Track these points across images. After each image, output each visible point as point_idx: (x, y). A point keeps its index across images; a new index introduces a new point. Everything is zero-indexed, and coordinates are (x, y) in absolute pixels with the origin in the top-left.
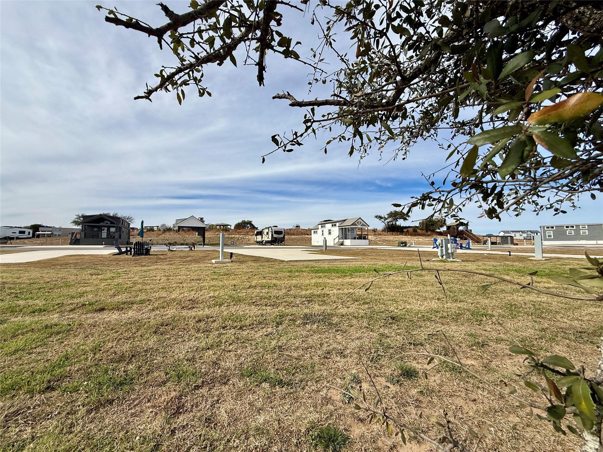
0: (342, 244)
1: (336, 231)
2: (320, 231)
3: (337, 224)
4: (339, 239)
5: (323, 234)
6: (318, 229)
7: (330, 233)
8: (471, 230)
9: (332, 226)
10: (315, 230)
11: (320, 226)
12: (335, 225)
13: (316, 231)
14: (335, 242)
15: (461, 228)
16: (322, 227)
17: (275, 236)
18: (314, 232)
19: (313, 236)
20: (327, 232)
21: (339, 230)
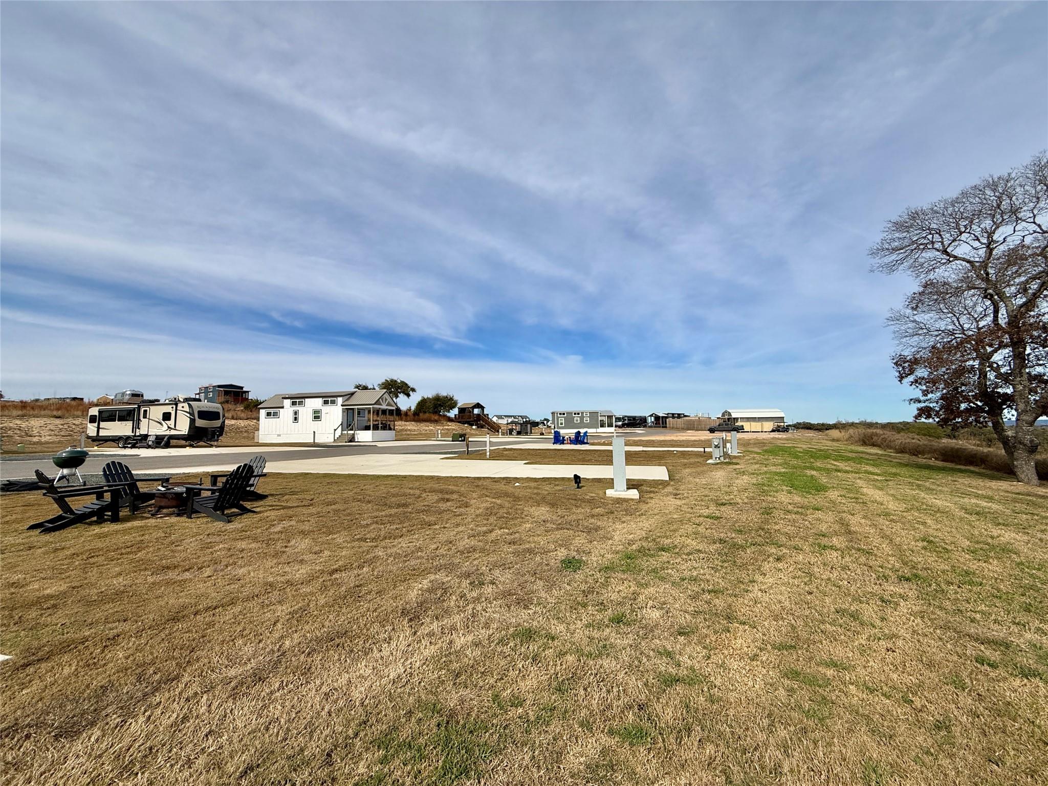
0: (352, 439)
1: (334, 414)
2: (286, 412)
3: (339, 400)
4: (342, 431)
5: (295, 418)
6: (283, 407)
7: (317, 417)
8: (488, 415)
9: (325, 403)
10: (272, 410)
11: (288, 402)
12: (333, 402)
13: (275, 413)
14: (337, 436)
15: (476, 411)
16: (294, 404)
17: (200, 423)
18: (269, 414)
19: (264, 422)
20: (310, 416)
21: (343, 411)
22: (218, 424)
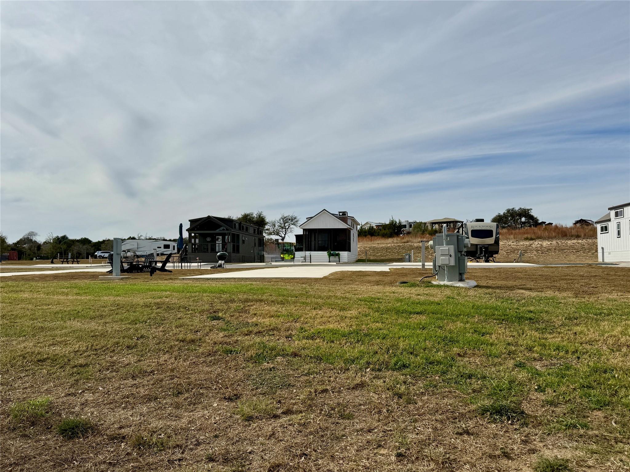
6: (610, 220)
10: (604, 225)
11: (613, 213)
13: (606, 227)
16: (617, 215)
17: (473, 241)
18: (602, 229)
22: (490, 241)
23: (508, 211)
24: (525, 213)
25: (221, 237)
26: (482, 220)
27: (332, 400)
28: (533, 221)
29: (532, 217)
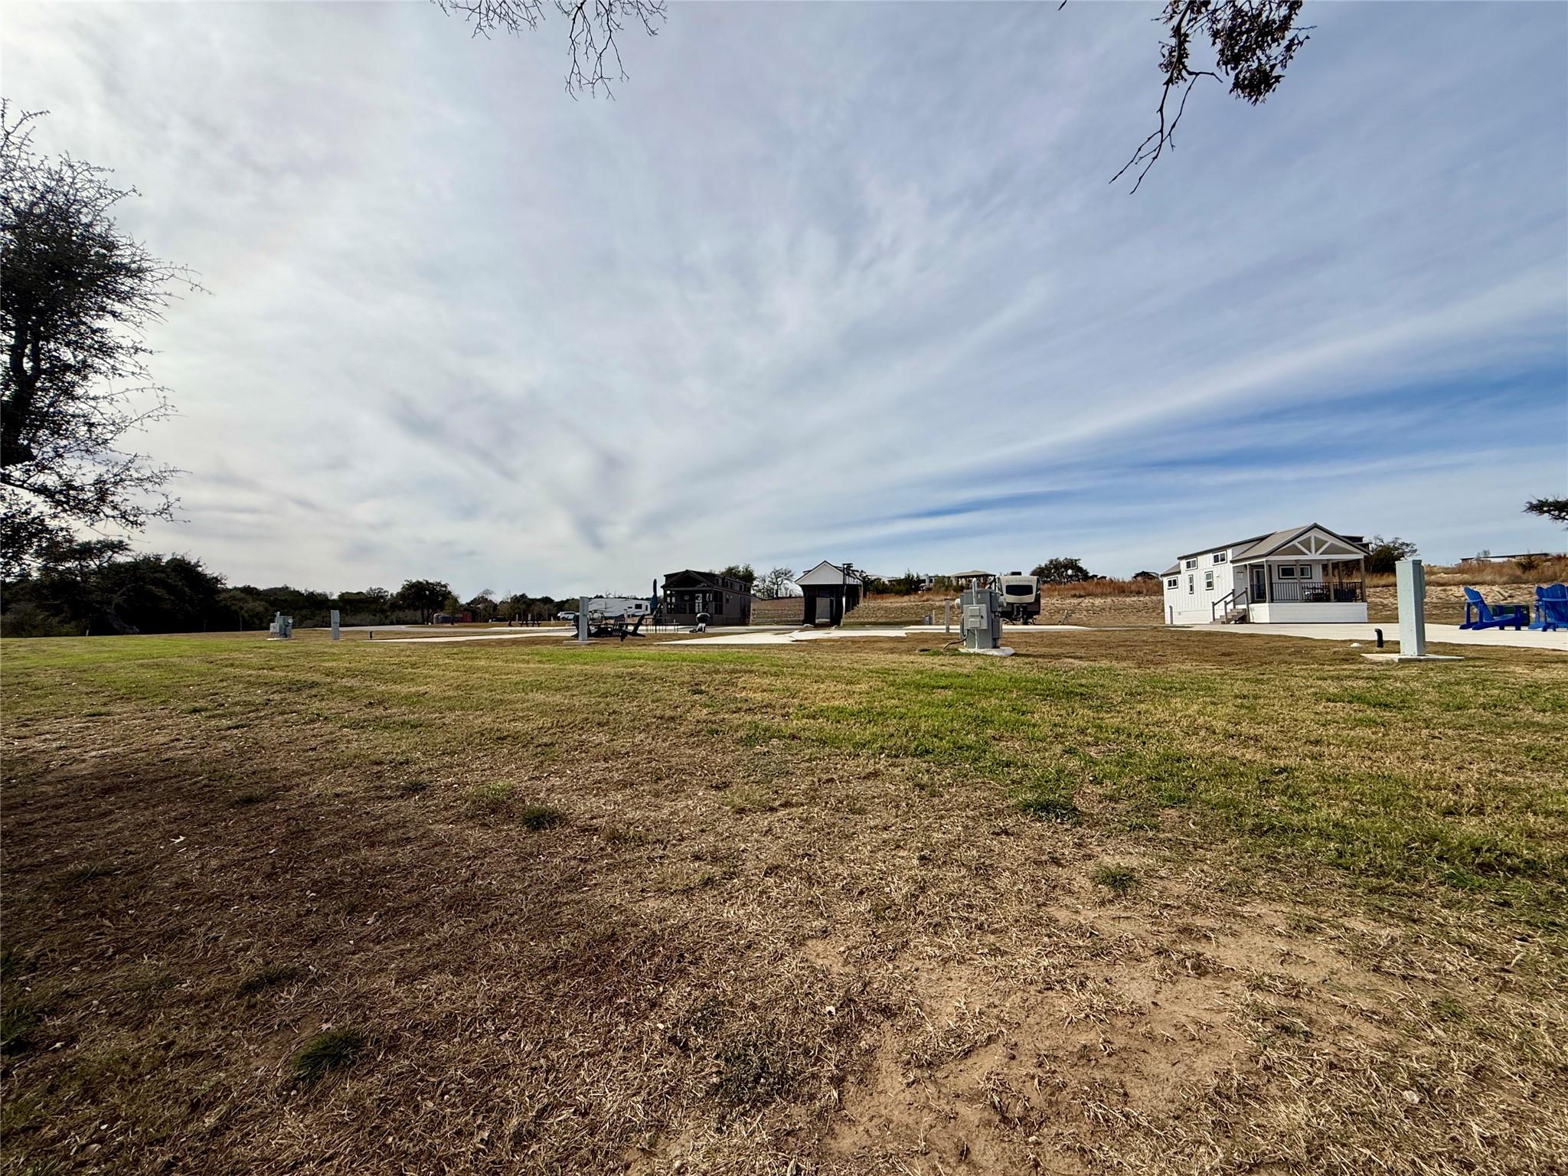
0: (1243, 619)
1: (1226, 577)
2: (1183, 579)
3: (1230, 554)
4: (1235, 603)
5: (1192, 588)
6: (1180, 572)
7: (1210, 584)
9: (1216, 559)
10: (1172, 578)
11: (1184, 563)
12: (1224, 558)
13: (1175, 581)
16: (1188, 565)
18: (1170, 583)
19: (1169, 596)
20: (1204, 582)
22: (1029, 598)
23: (1051, 562)
24: (1072, 564)
25: (701, 595)
26: (1020, 574)
27: (840, 791)
28: (1082, 574)
29: (1080, 569)
